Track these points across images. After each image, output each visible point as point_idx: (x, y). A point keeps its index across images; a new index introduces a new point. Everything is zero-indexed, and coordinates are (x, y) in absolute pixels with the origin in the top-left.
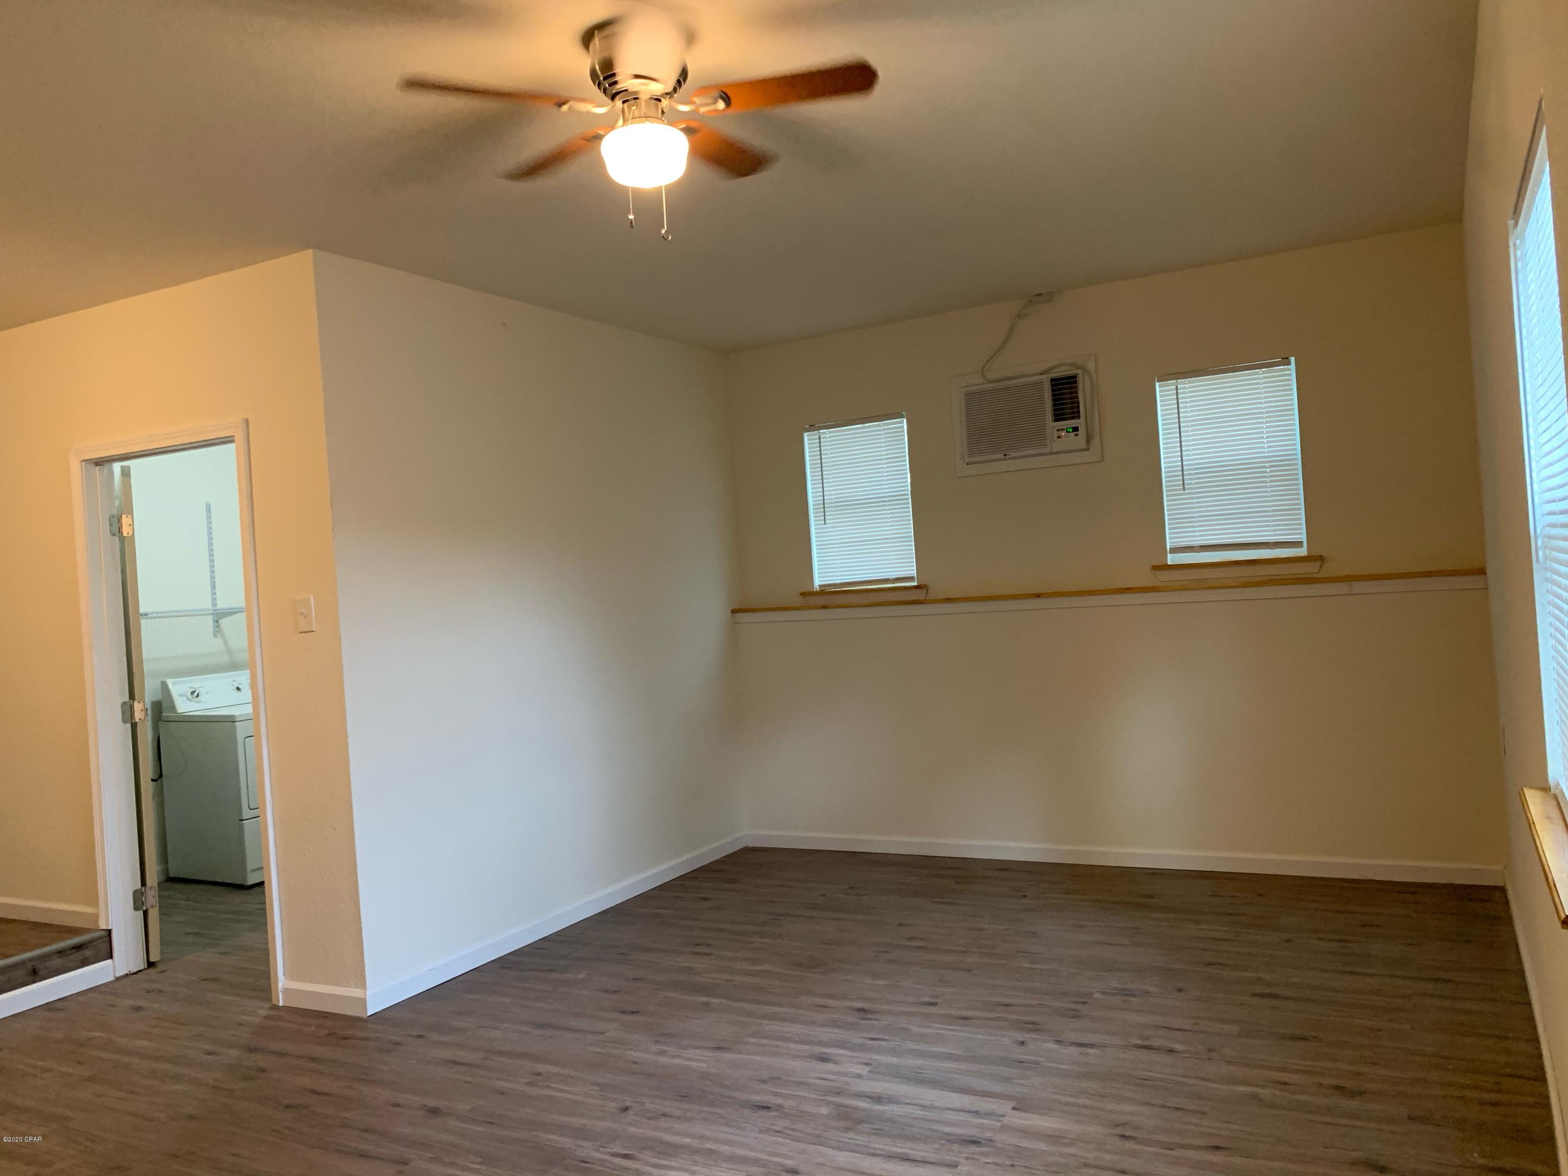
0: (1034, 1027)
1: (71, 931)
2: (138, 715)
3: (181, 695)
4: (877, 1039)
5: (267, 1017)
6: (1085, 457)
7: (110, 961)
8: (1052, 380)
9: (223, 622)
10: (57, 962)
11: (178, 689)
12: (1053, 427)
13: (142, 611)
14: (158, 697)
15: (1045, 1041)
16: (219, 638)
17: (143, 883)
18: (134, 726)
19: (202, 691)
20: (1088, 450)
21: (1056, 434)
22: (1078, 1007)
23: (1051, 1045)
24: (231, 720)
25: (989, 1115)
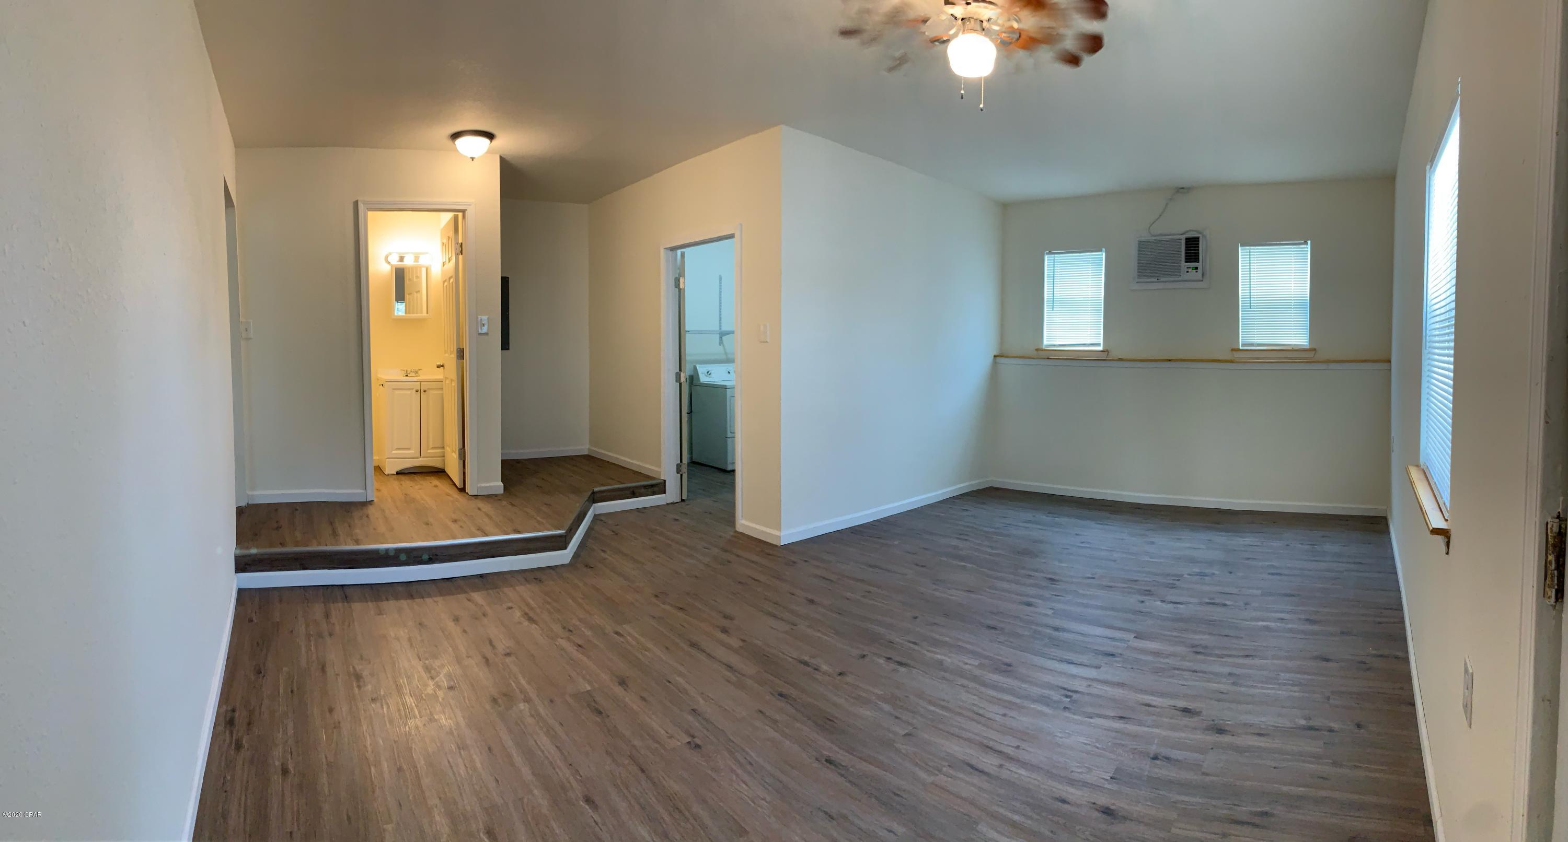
0: (1148, 593)
1: (649, 477)
2: (683, 380)
3: (702, 373)
4: (1058, 596)
5: (732, 536)
6: (1200, 285)
7: (663, 495)
8: (1186, 239)
9: (724, 338)
10: (643, 490)
11: (701, 369)
12: (1185, 266)
13: (687, 329)
14: (692, 374)
15: (1155, 601)
16: (722, 347)
17: (681, 461)
18: (680, 384)
19: (713, 372)
20: (1202, 281)
21: (1186, 270)
22: (1175, 582)
23: (1159, 603)
24: (725, 387)
25: (1122, 640)
